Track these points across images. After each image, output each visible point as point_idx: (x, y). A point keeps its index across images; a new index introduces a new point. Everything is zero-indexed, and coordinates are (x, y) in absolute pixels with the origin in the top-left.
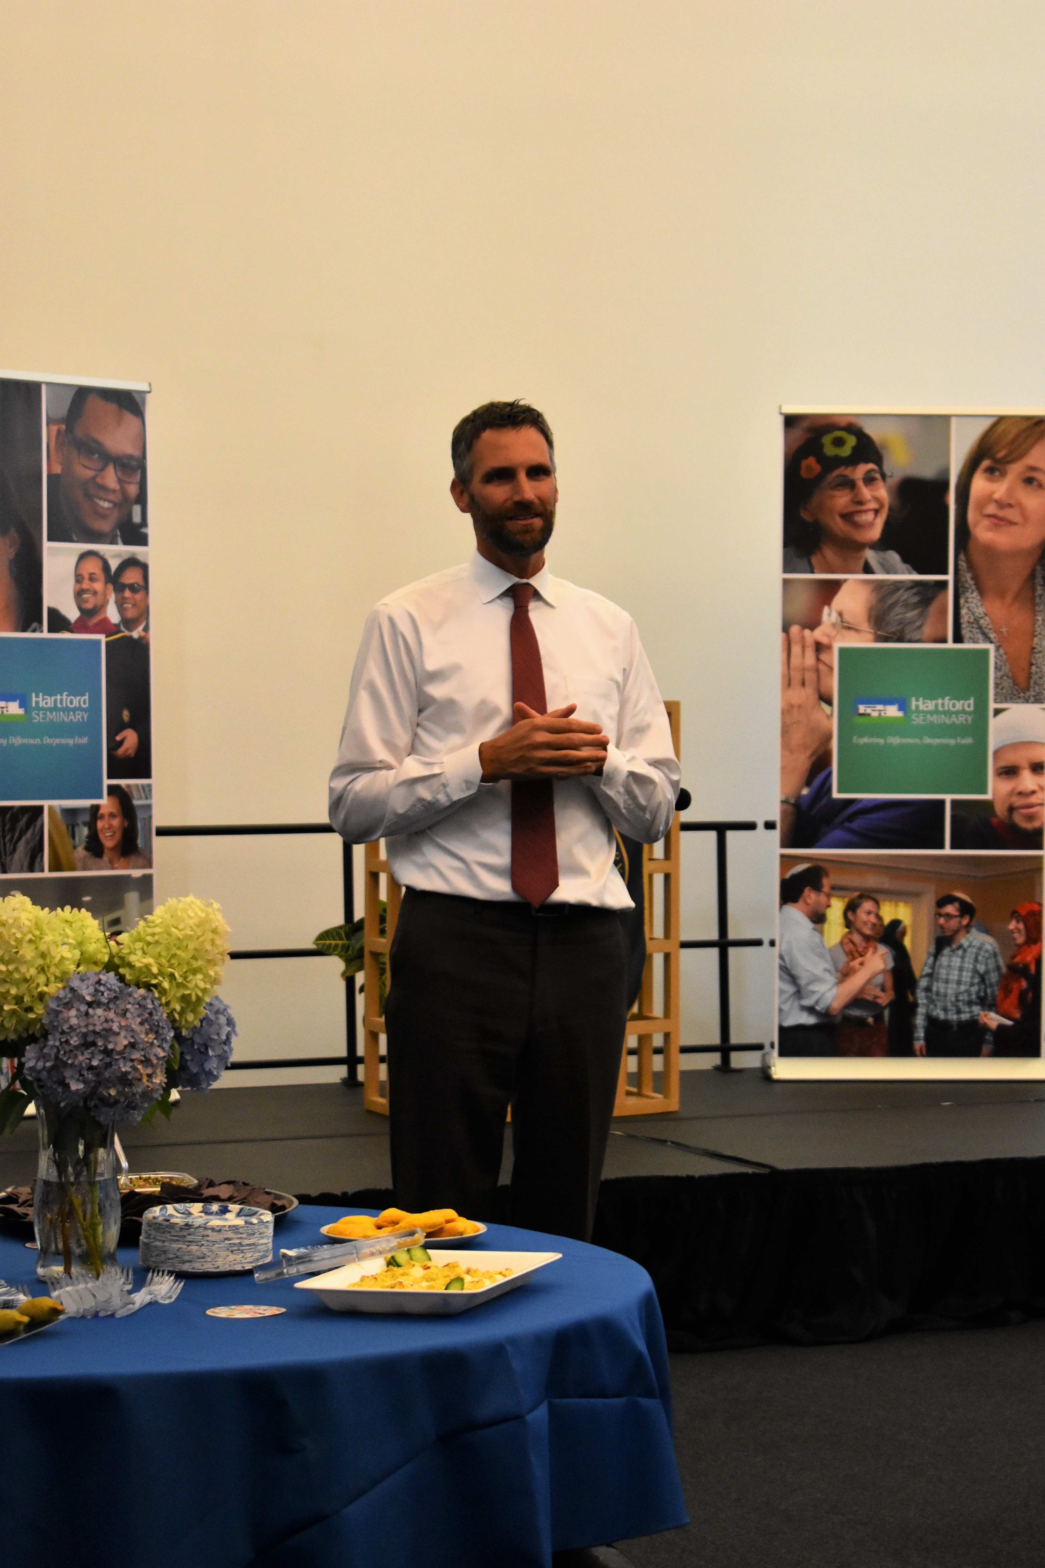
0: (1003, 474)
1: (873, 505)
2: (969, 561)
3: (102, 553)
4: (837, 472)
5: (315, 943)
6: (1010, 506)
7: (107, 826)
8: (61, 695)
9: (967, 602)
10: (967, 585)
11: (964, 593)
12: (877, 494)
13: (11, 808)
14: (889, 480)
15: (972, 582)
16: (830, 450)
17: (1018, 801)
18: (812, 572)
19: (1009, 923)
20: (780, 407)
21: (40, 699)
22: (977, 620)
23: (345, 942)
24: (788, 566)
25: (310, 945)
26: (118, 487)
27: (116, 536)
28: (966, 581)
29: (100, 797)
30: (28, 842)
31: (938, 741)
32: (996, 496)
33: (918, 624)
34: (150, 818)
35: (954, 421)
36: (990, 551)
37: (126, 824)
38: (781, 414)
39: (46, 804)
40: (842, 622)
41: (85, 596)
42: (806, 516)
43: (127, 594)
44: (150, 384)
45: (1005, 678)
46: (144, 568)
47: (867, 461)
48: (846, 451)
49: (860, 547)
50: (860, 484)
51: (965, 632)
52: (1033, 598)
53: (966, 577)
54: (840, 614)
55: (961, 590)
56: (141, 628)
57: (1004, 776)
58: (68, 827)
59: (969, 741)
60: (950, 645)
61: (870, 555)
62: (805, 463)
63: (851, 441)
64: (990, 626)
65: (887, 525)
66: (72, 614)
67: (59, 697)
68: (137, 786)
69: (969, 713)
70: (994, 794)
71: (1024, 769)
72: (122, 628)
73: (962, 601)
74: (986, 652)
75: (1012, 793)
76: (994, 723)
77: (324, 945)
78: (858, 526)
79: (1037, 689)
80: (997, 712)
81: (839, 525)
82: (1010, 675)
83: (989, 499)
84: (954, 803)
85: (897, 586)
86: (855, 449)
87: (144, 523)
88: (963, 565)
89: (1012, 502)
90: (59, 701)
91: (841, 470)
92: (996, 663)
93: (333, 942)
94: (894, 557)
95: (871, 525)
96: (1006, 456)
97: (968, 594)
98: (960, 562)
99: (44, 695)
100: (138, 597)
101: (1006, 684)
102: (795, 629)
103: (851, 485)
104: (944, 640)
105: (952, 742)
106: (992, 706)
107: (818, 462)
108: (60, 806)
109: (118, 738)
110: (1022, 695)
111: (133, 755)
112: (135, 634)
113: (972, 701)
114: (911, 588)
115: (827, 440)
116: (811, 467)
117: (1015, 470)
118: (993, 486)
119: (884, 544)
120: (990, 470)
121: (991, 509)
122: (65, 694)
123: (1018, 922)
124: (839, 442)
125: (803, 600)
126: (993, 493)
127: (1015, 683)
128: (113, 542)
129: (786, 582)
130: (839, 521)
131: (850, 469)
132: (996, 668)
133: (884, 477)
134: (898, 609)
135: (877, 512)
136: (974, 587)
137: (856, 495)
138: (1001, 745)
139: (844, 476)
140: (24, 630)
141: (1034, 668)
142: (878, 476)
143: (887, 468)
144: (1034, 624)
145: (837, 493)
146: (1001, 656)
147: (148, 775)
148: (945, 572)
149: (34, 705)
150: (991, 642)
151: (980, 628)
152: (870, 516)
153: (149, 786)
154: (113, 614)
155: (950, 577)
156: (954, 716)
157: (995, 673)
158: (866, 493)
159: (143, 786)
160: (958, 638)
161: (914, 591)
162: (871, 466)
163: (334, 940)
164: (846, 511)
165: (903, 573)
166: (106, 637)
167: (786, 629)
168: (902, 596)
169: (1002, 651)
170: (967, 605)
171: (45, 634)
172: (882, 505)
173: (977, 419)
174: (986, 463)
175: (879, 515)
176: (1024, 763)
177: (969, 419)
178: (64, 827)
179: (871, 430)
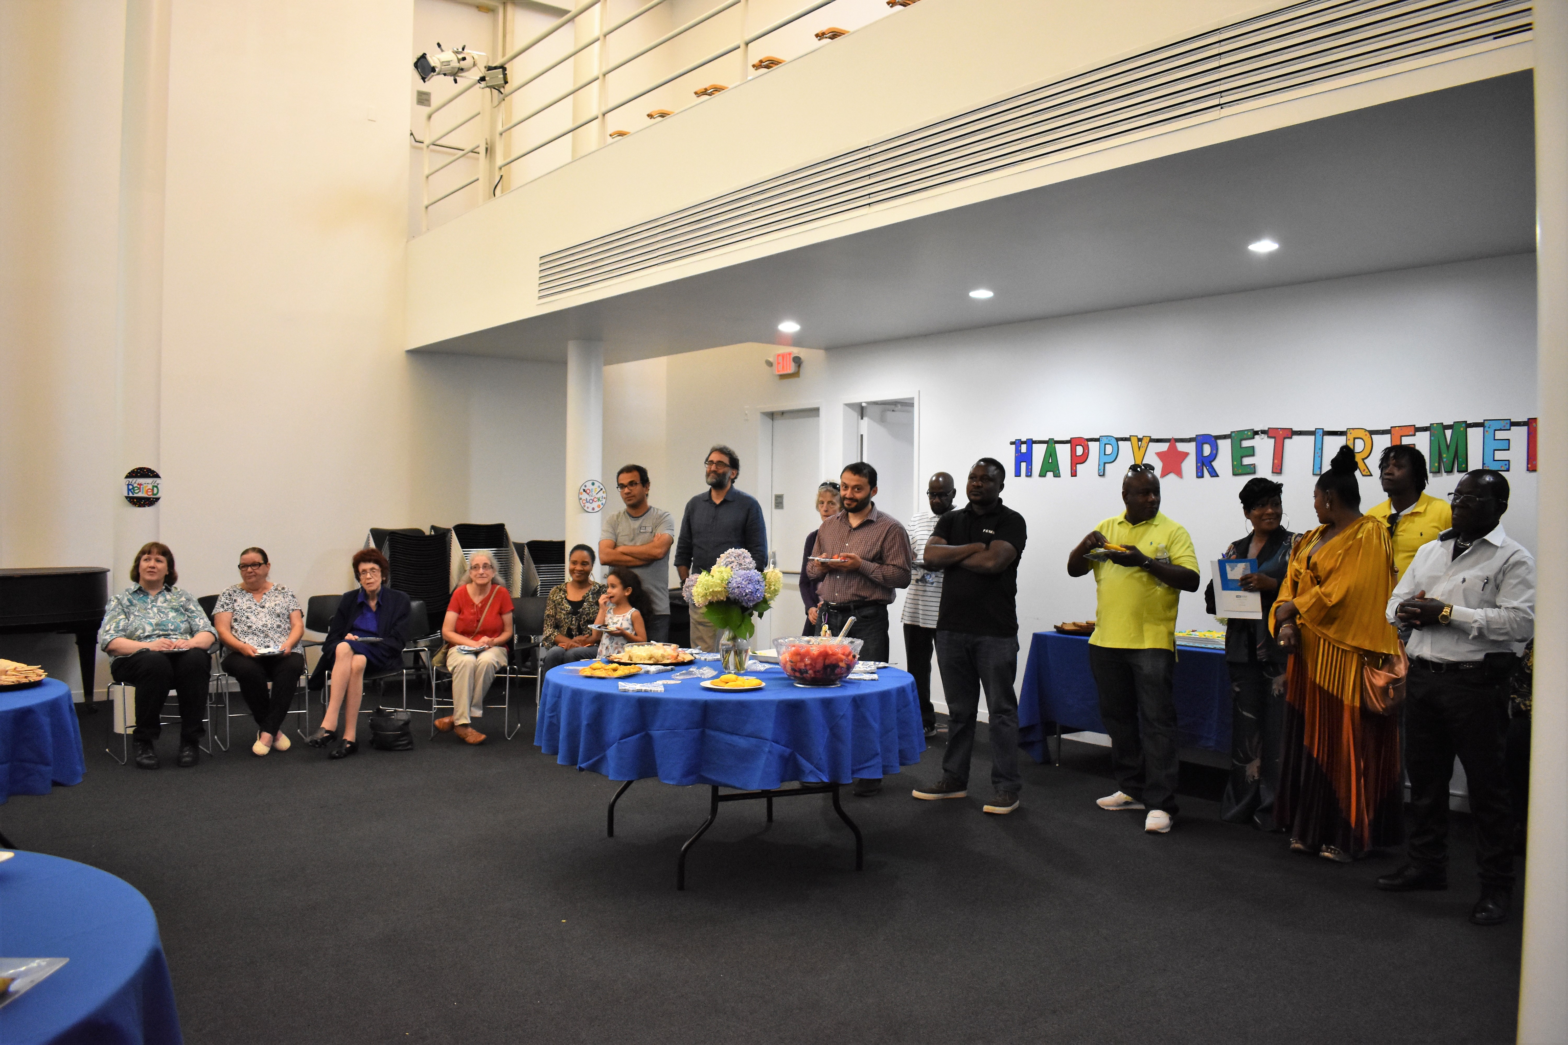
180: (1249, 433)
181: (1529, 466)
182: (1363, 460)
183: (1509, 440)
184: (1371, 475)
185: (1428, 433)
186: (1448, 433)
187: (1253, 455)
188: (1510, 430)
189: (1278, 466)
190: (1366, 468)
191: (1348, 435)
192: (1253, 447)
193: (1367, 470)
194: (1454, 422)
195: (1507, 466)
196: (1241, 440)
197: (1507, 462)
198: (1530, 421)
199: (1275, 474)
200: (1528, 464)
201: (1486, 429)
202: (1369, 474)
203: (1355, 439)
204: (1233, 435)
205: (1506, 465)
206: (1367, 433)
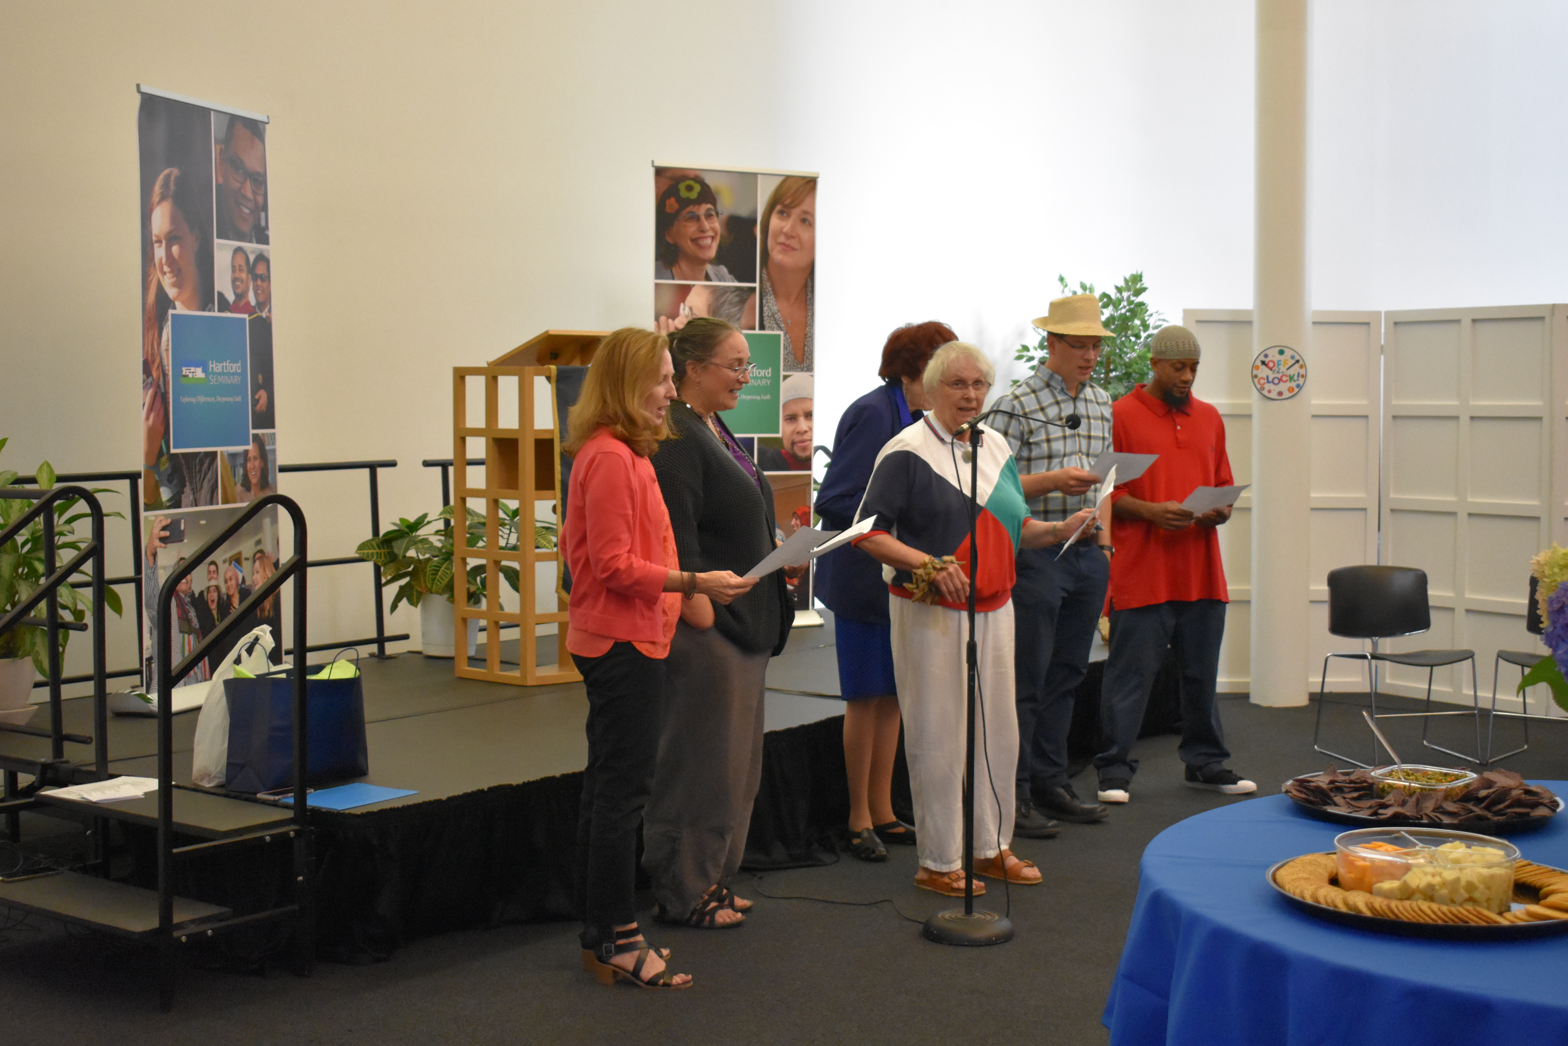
0: (789, 216)
1: (711, 233)
2: (768, 274)
3: (245, 249)
4: (689, 209)
5: (356, 552)
6: (793, 237)
7: (252, 467)
8: (226, 363)
9: (767, 302)
10: (767, 291)
11: (765, 295)
12: (713, 225)
13: (200, 453)
14: (720, 216)
15: (770, 289)
16: (684, 194)
17: (797, 438)
18: (673, 279)
19: (791, 521)
20: (653, 162)
21: (214, 366)
22: (773, 315)
23: (378, 550)
24: (658, 275)
25: (353, 554)
26: (252, 198)
27: (252, 236)
28: (767, 288)
29: (248, 444)
30: (209, 481)
31: (749, 397)
32: (785, 230)
33: (738, 317)
34: (275, 459)
35: (759, 177)
36: (781, 267)
37: (262, 465)
38: (653, 166)
39: (219, 449)
40: (692, 314)
41: (237, 283)
42: (669, 240)
43: (259, 282)
44: (268, 117)
45: (789, 354)
46: (267, 261)
47: (707, 203)
48: (694, 195)
49: (703, 262)
50: (703, 218)
51: (766, 323)
52: (806, 300)
53: (766, 285)
54: (691, 309)
55: (763, 294)
56: (267, 310)
57: (788, 421)
58: (231, 467)
59: (768, 397)
60: (757, 331)
61: (709, 268)
62: (668, 202)
63: (697, 188)
64: (781, 319)
65: (720, 248)
66: (231, 297)
67: (225, 364)
68: (267, 434)
69: (768, 378)
70: (782, 434)
71: (800, 416)
72: (257, 310)
73: (764, 302)
74: (779, 336)
75: (793, 433)
76: (783, 385)
77: (364, 553)
78: (701, 247)
79: (808, 361)
80: (785, 377)
81: (689, 246)
82: (792, 352)
83: (780, 232)
84: (760, 439)
85: (726, 290)
86: (700, 194)
87: (267, 228)
88: (765, 276)
89: (794, 234)
90: (225, 367)
91: (690, 208)
92: (784, 345)
93: (370, 551)
94: (724, 269)
95: (710, 247)
96: (791, 203)
97: (768, 297)
98: (763, 275)
99: (216, 363)
100: (265, 284)
101: (790, 359)
102: (663, 319)
103: (697, 219)
104: (754, 328)
105: (758, 398)
106: (782, 373)
107: (677, 201)
108: (227, 451)
109: (257, 397)
110: (799, 366)
111: (265, 411)
112: (264, 315)
113: (770, 370)
114: (734, 291)
115: (682, 186)
116: (672, 204)
117: (796, 212)
118: (783, 224)
119: (719, 259)
120: (781, 212)
121: (782, 239)
122: (228, 361)
123: (796, 519)
124: (690, 188)
125: (668, 298)
126: (782, 228)
127: (796, 358)
128: (250, 241)
129: (657, 285)
130: (689, 242)
131: (696, 207)
132: (784, 348)
133: (717, 213)
134: (726, 306)
135: (713, 238)
136: (771, 292)
137: (700, 226)
138: (788, 400)
139: (693, 212)
140: (204, 310)
141: (806, 347)
142: (713, 213)
143: (720, 208)
144: (806, 318)
145: (689, 224)
146: (788, 340)
147: (272, 426)
148: (754, 281)
149: (210, 370)
150: (782, 330)
151: (775, 320)
152: (709, 241)
153: (274, 434)
154: (252, 299)
155: (757, 285)
156: (759, 380)
157: (784, 351)
158: (707, 225)
159: (270, 434)
160: (762, 327)
161: (736, 293)
162: (709, 206)
163: (370, 549)
164: (693, 237)
165: (729, 281)
166: (249, 316)
167: (657, 319)
168: (728, 297)
169: (788, 336)
170: (767, 304)
171: (216, 314)
172: (716, 233)
173: (772, 177)
174: (778, 207)
175: (714, 241)
176: (800, 412)
177: (768, 176)
178: (230, 469)
179: (710, 181)
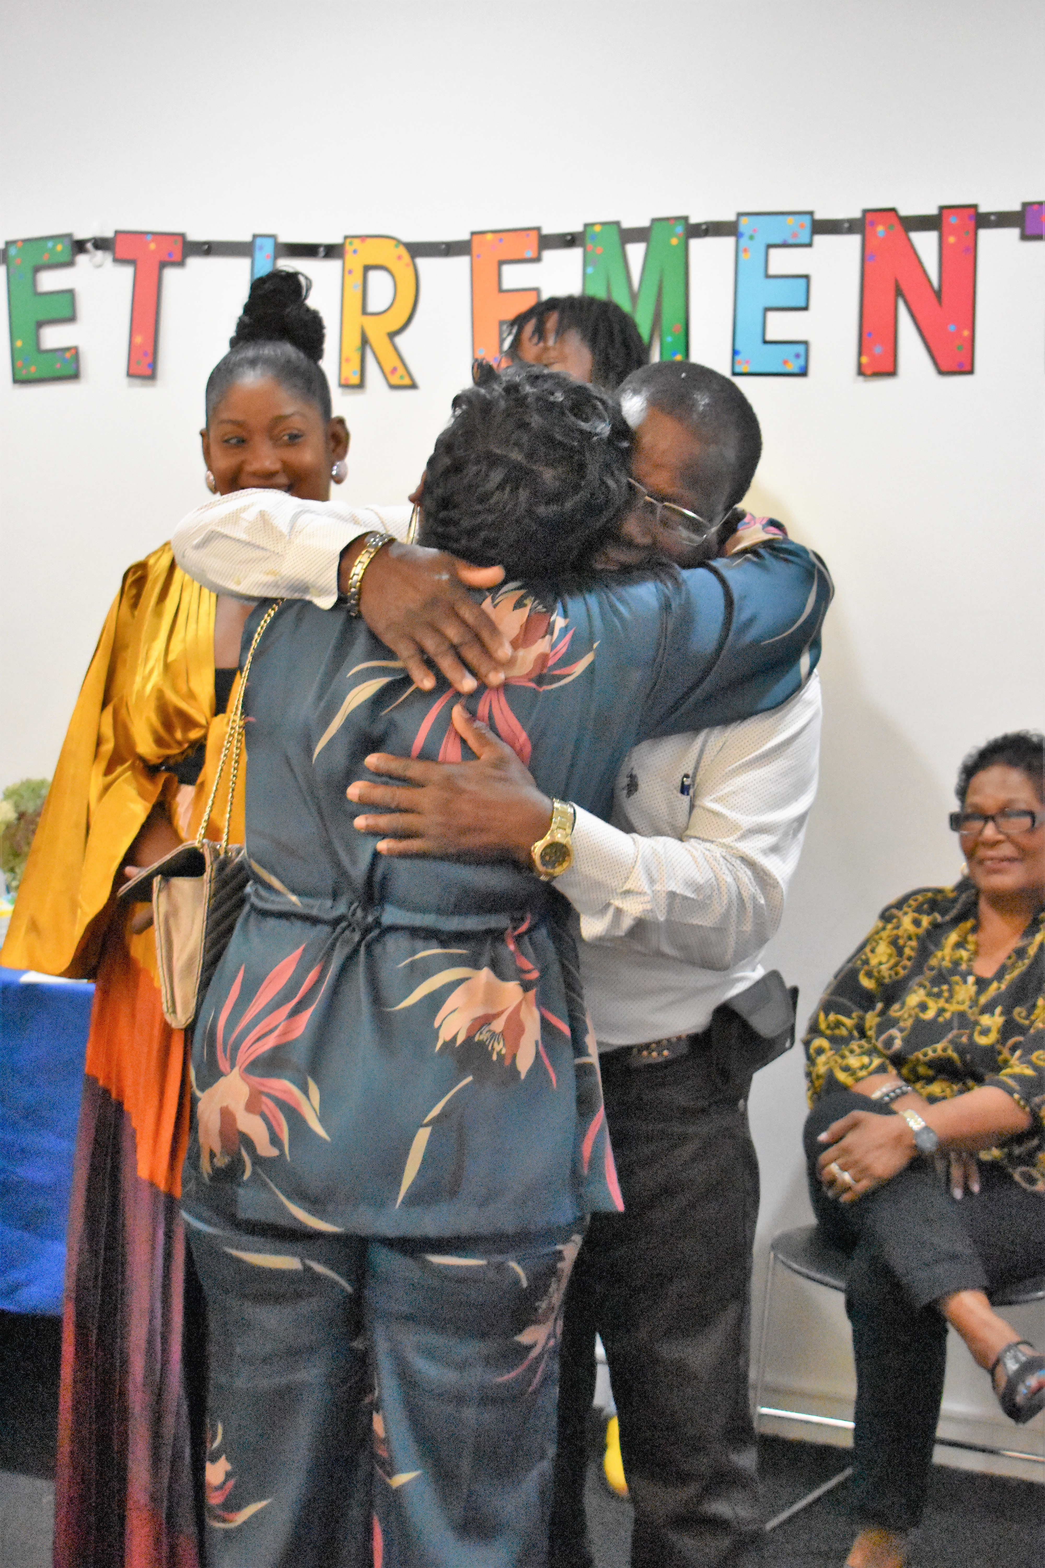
180: (59, 248)
181: (864, 360)
182: (392, 335)
183: (807, 277)
184: (413, 386)
185: (576, 254)
186: (636, 252)
187: (71, 318)
188: (809, 245)
189: (145, 354)
190: (398, 364)
191: (349, 256)
192: (71, 293)
193: (401, 371)
194: (654, 221)
195: (801, 362)
196: (37, 269)
197: (801, 349)
198: (869, 217)
199: (137, 382)
200: (860, 353)
201: (743, 242)
202: (407, 381)
203: (367, 268)
204: (13, 251)
205: (797, 356)
206: (403, 251)
